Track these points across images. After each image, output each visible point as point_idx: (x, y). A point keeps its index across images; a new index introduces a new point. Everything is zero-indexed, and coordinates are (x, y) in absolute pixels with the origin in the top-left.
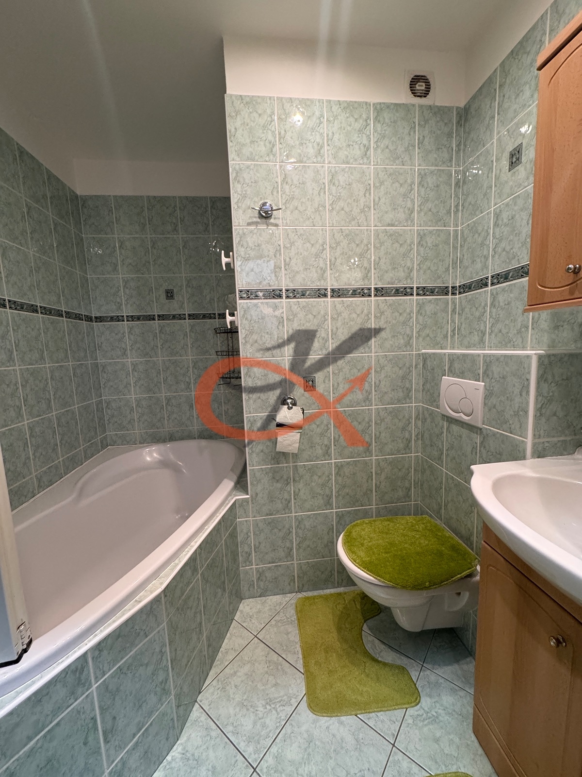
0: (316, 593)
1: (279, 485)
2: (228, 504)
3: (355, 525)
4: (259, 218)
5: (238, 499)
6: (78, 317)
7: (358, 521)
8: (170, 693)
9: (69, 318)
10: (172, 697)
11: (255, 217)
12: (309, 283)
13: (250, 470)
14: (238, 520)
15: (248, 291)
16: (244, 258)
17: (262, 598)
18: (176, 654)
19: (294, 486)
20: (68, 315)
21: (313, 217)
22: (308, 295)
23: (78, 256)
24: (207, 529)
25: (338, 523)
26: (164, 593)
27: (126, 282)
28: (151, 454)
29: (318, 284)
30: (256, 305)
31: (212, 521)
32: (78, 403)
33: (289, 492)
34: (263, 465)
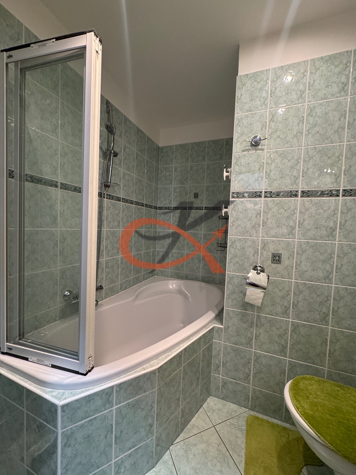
0: (265, 417)
1: (244, 326)
2: (208, 327)
3: (304, 378)
4: (251, 146)
5: (216, 327)
6: (151, 207)
7: (308, 376)
8: (154, 434)
9: (146, 207)
10: (154, 437)
11: (248, 146)
12: (283, 187)
13: (226, 309)
14: (214, 340)
15: (238, 193)
16: (238, 172)
17: (223, 401)
18: (160, 411)
19: (256, 330)
20: (146, 206)
21: (291, 141)
22: (282, 196)
23: (155, 177)
24: (192, 339)
25: (289, 370)
26: (159, 370)
27: (175, 189)
28: (173, 285)
29: (291, 187)
30: (242, 202)
31: (196, 335)
32: (144, 251)
33: (252, 333)
34: (235, 309)
